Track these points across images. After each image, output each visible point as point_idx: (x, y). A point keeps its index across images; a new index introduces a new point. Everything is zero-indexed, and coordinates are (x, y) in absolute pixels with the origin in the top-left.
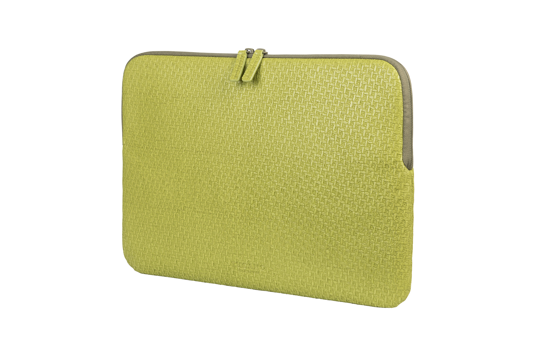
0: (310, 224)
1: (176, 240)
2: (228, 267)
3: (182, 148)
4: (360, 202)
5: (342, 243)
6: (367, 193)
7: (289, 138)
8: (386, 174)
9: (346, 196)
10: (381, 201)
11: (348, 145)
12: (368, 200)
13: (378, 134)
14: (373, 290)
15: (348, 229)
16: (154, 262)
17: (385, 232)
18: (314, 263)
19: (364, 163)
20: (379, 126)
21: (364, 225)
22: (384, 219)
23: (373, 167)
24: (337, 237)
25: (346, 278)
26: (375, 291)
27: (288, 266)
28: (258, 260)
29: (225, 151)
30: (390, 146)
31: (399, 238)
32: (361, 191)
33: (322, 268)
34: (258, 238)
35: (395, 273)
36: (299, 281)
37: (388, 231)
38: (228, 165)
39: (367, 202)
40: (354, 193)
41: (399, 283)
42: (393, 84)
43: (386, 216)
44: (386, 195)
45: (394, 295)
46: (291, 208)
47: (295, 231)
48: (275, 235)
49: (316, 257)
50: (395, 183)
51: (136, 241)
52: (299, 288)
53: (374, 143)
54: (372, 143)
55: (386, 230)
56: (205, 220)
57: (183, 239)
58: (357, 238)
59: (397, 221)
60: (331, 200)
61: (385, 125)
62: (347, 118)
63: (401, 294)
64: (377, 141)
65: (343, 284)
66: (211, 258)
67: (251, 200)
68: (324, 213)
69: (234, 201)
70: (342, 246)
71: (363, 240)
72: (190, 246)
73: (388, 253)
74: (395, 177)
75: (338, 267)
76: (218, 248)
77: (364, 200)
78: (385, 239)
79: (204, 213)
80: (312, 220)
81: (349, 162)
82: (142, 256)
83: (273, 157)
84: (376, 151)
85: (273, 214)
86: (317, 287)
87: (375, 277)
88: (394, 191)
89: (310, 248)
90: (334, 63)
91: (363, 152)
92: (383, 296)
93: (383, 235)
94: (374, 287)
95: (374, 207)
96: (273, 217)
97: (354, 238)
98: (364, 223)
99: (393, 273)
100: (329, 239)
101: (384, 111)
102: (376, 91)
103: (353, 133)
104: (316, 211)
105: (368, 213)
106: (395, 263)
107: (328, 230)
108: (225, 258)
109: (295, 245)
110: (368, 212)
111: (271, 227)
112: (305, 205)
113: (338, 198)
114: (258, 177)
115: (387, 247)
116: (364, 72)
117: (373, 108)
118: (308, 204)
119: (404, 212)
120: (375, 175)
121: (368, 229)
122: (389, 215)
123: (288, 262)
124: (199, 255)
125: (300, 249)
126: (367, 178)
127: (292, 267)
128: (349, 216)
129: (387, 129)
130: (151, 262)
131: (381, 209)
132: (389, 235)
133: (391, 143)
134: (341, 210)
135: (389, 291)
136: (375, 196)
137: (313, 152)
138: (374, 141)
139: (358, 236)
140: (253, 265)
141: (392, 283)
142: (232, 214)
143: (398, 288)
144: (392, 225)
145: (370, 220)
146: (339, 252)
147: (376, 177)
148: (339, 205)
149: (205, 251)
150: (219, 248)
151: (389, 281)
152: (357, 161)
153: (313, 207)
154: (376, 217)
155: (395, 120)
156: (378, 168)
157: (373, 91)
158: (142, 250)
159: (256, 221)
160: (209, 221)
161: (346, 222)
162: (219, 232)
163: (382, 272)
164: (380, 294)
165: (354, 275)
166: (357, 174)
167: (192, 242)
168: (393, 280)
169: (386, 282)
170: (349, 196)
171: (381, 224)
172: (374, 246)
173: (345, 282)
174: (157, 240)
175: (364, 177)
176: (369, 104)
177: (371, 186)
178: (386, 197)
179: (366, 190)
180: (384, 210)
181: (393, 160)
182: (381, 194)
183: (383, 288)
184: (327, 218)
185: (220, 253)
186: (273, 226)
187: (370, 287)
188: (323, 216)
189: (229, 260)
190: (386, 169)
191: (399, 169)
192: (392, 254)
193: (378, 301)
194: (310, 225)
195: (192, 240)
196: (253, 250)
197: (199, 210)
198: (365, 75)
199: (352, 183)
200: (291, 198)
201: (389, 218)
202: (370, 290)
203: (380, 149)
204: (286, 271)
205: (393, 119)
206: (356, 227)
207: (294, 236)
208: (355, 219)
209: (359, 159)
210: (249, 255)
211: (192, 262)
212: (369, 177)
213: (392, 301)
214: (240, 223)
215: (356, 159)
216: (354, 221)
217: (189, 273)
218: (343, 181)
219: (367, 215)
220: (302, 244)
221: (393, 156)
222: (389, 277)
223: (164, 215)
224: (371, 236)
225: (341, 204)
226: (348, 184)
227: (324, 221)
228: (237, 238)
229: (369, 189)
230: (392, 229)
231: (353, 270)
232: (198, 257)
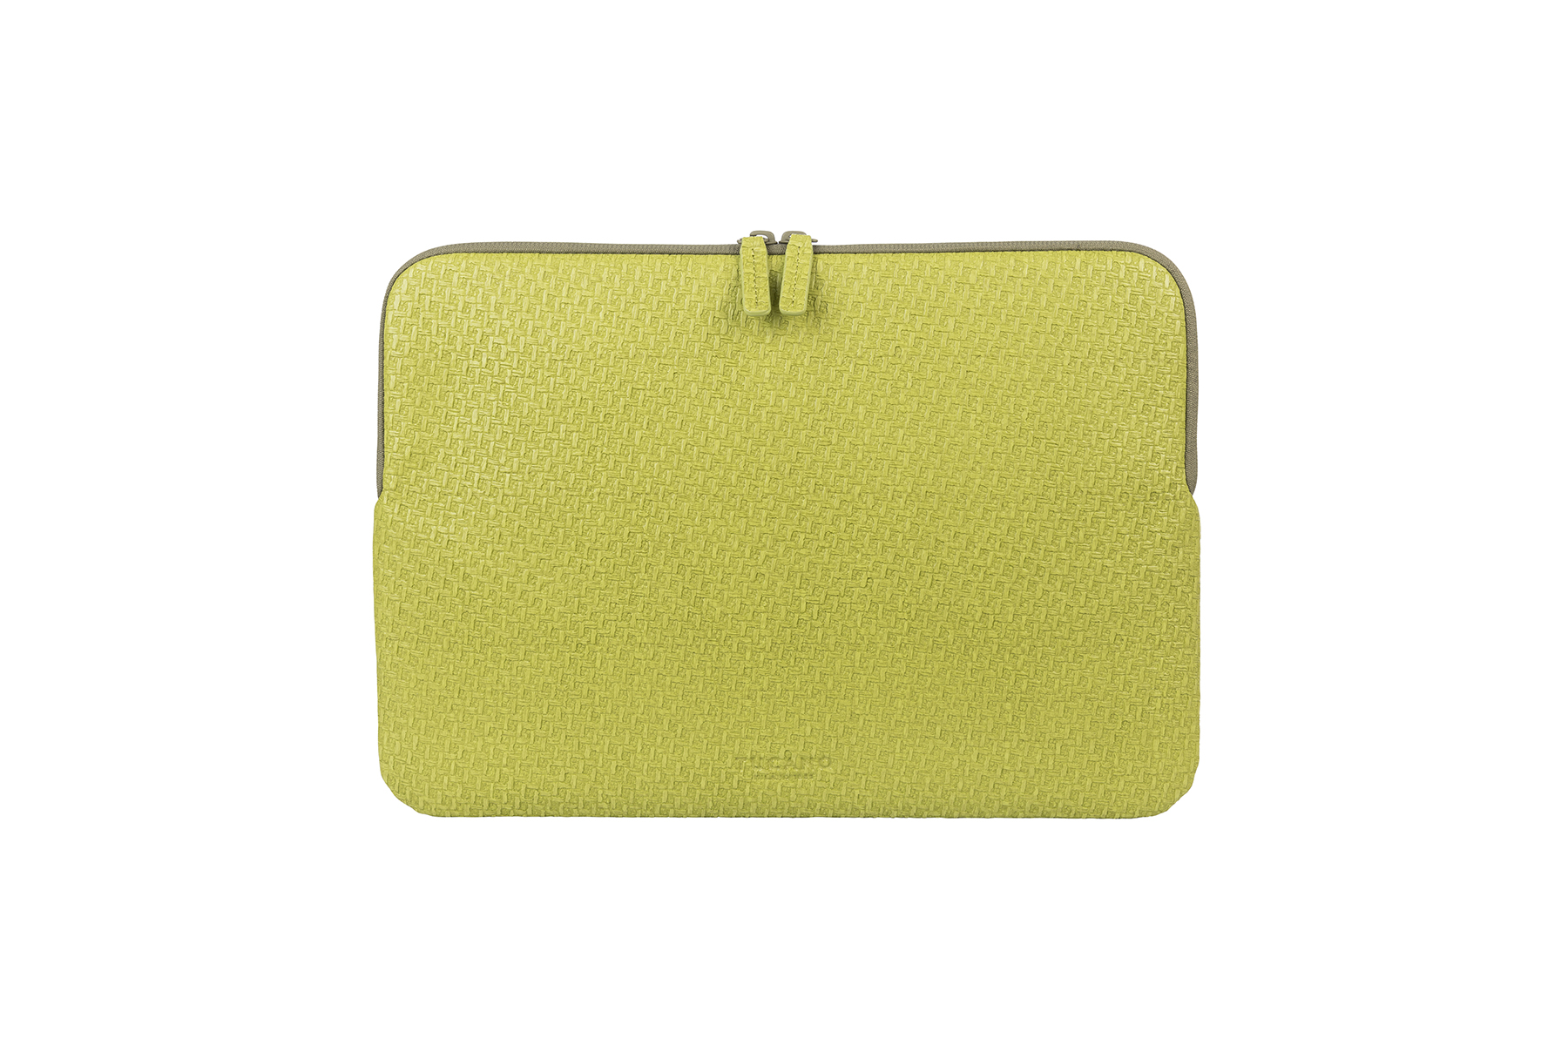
0: (963, 646)
1: (570, 721)
2: (723, 771)
3: (589, 489)
4: (1091, 584)
5: (1044, 681)
6: (1108, 562)
7: (905, 445)
8: (1153, 515)
9: (1058, 572)
10: (1142, 576)
11: (1062, 453)
12: (1110, 577)
13: (1133, 423)
14: (1116, 781)
15: (1060, 649)
16: (492, 784)
17: (1149, 648)
18: (969, 737)
19: (1102, 494)
20: (1135, 405)
21: (1099, 635)
22: (1146, 617)
23: (1124, 500)
24: (1032, 670)
25: (1051, 763)
26: (1122, 783)
27: (898, 750)
28: (814, 747)
29: (721, 487)
30: (1162, 449)
31: (1180, 658)
32: (1095, 558)
33: (990, 746)
34: (819, 692)
35: (1171, 737)
36: (925, 784)
37: (1157, 643)
38: (731, 522)
39: (1109, 581)
40: (1077, 563)
41: (1179, 759)
42: (1166, 308)
43: (1153, 609)
44: (1153, 563)
45: (1166, 786)
46: (913, 613)
47: (923, 666)
48: (867, 682)
49: (977, 722)
50: (1173, 533)
51: (435, 737)
52: (920, 800)
53: (1125, 445)
54: (1120, 445)
55: (1151, 641)
56: (662, 664)
57: (592, 717)
58: (1083, 667)
59: (1176, 620)
60: (1021, 584)
61: (1150, 403)
62: (1057, 391)
63: (1182, 782)
64: (1132, 439)
65: (1040, 778)
66: (676, 755)
67: (800, 604)
68: (1000, 616)
69: (752, 609)
70: (1045, 690)
71: (1096, 672)
72: (614, 731)
73: (1157, 693)
74: (1172, 521)
75: (1033, 739)
76: (698, 727)
77: (1101, 579)
78: (1148, 663)
79: (660, 645)
80: (970, 637)
81: (1066, 494)
82: (452, 772)
83: (863, 494)
84: (1131, 463)
85: (863, 631)
86: (972, 790)
87: (1123, 751)
88: (1169, 552)
89: (962, 702)
90: (1012, 261)
91: (1099, 468)
92: (1139, 792)
93: (1143, 653)
94: (1119, 774)
95: (1126, 593)
96: (863, 639)
97: (1074, 668)
98: (1100, 630)
99: (1167, 738)
100: (1013, 676)
101: (1147, 370)
102: (1126, 324)
103: (1074, 423)
104: (979, 614)
105: (1109, 608)
106: (1170, 714)
107: (1012, 655)
108: (717, 750)
109: (920, 701)
110: (1111, 605)
111: (857, 664)
112: (952, 603)
113: (1037, 578)
114: (821, 545)
115: (1154, 680)
116: (1094, 282)
117: (1120, 364)
118: (959, 600)
119: (1190, 598)
120: (1127, 518)
121: (1108, 644)
122: (1159, 606)
123: (899, 740)
124: (639, 750)
125: (934, 708)
126: (1108, 527)
127: (908, 753)
128: (1064, 619)
129: (1153, 411)
130: (483, 785)
131: (1141, 594)
132: (1159, 653)
133: (1164, 444)
134: (1044, 606)
135: (1154, 778)
136: (1128, 566)
137: (972, 475)
138: (1125, 440)
139: (1084, 662)
140: (799, 760)
141: (1163, 761)
142: (746, 641)
143: (1175, 771)
144: (1164, 630)
145: (1115, 622)
146: (1039, 704)
147: (1128, 524)
148: (1039, 594)
149: (659, 739)
150: (701, 728)
151: (1157, 757)
152: (1085, 490)
153: (974, 606)
154: (1130, 615)
155: (1170, 389)
156: (1135, 503)
157: (1120, 324)
158: (453, 756)
159: (813, 652)
160: (676, 664)
161: (1058, 633)
162: (705, 688)
163: (1139, 738)
164: (1133, 789)
165: (1072, 753)
166: (1085, 520)
167: (621, 720)
168: (1165, 752)
169: (1149, 759)
170: (1066, 573)
171: (1141, 629)
172: (1122, 681)
173: (1047, 770)
174: (506, 727)
175: (1102, 526)
176: (1112, 354)
177: (1117, 544)
178: (1153, 567)
179: (1106, 554)
180: (1148, 597)
181: (1167, 483)
182: (1140, 560)
183: (1142, 773)
184: (1009, 628)
185: (706, 742)
186: (863, 660)
187: (1109, 776)
188: (999, 624)
189: (730, 756)
190: (1152, 503)
191: (1181, 502)
192: (1165, 695)
193: (1125, 805)
194: (963, 648)
195: (621, 717)
196: (801, 722)
197: (645, 640)
198: (1098, 288)
199: (1071, 541)
200: (914, 589)
201: (1159, 614)
202: (1108, 781)
203: (1138, 459)
204: (890, 764)
205: (1167, 387)
206: (1080, 641)
207: (921, 677)
208: (1078, 624)
209: (1091, 485)
210: (789, 736)
211: (614, 772)
212: (1114, 525)
213: (1159, 800)
214: (767, 660)
215: (1082, 484)
216: (1077, 629)
217: (600, 799)
218: (1049, 539)
219: (1108, 613)
220: (940, 694)
221: (1167, 472)
222: (1156, 749)
223: (533, 661)
224: (1117, 660)
225: (1045, 592)
226: (1063, 544)
227: (1002, 636)
228: (758, 700)
229: (1113, 550)
230: (1164, 639)
231: (1069, 742)
232: (635, 758)
